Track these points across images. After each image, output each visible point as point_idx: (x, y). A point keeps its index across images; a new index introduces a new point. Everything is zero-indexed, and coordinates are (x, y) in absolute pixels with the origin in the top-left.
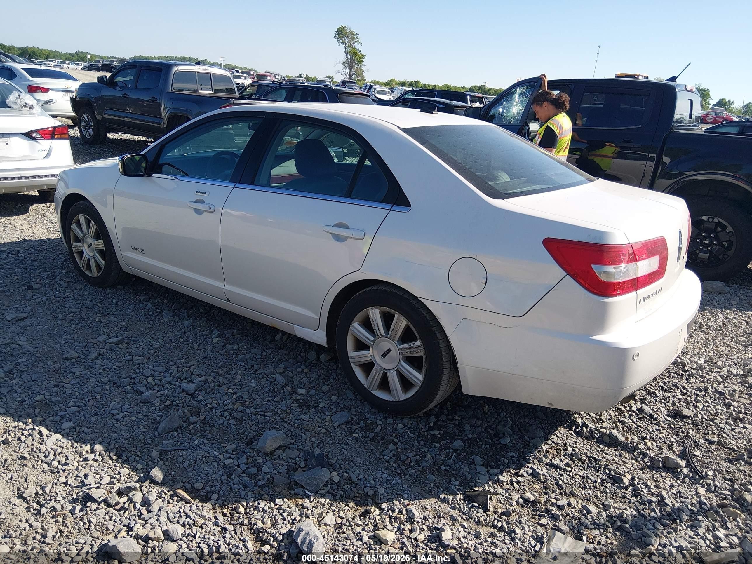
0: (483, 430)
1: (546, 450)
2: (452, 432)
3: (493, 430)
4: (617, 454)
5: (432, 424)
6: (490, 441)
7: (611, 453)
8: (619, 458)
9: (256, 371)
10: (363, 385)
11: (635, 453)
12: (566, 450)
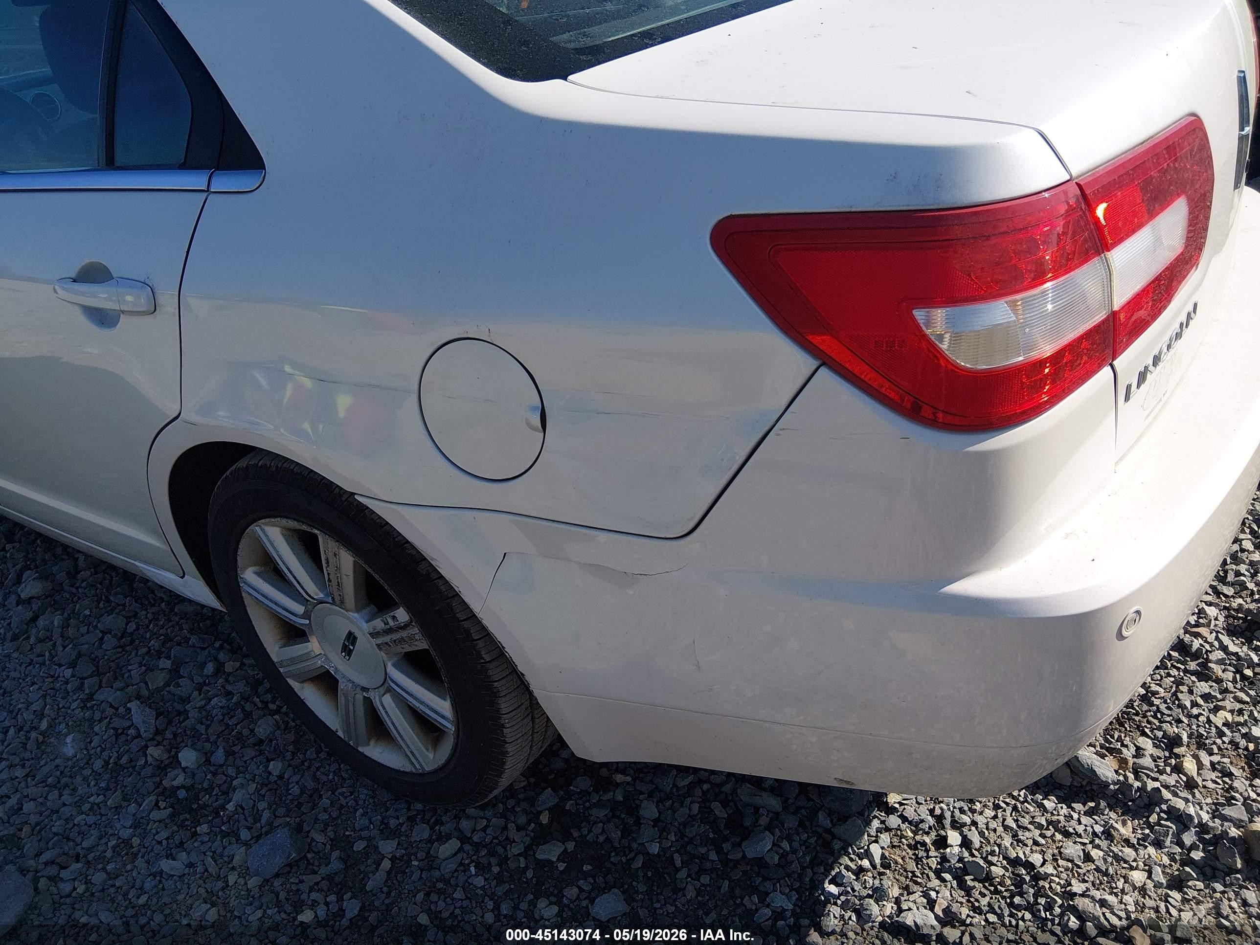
0: (696, 808)
1: (883, 857)
2: (601, 839)
3: (725, 804)
4: (1099, 829)
5: (545, 819)
6: (713, 856)
7: (1080, 829)
8: (1104, 844)
9: (91, 697)
10: (334, 733)
11: (1153, 818)
12: (941, 843)
